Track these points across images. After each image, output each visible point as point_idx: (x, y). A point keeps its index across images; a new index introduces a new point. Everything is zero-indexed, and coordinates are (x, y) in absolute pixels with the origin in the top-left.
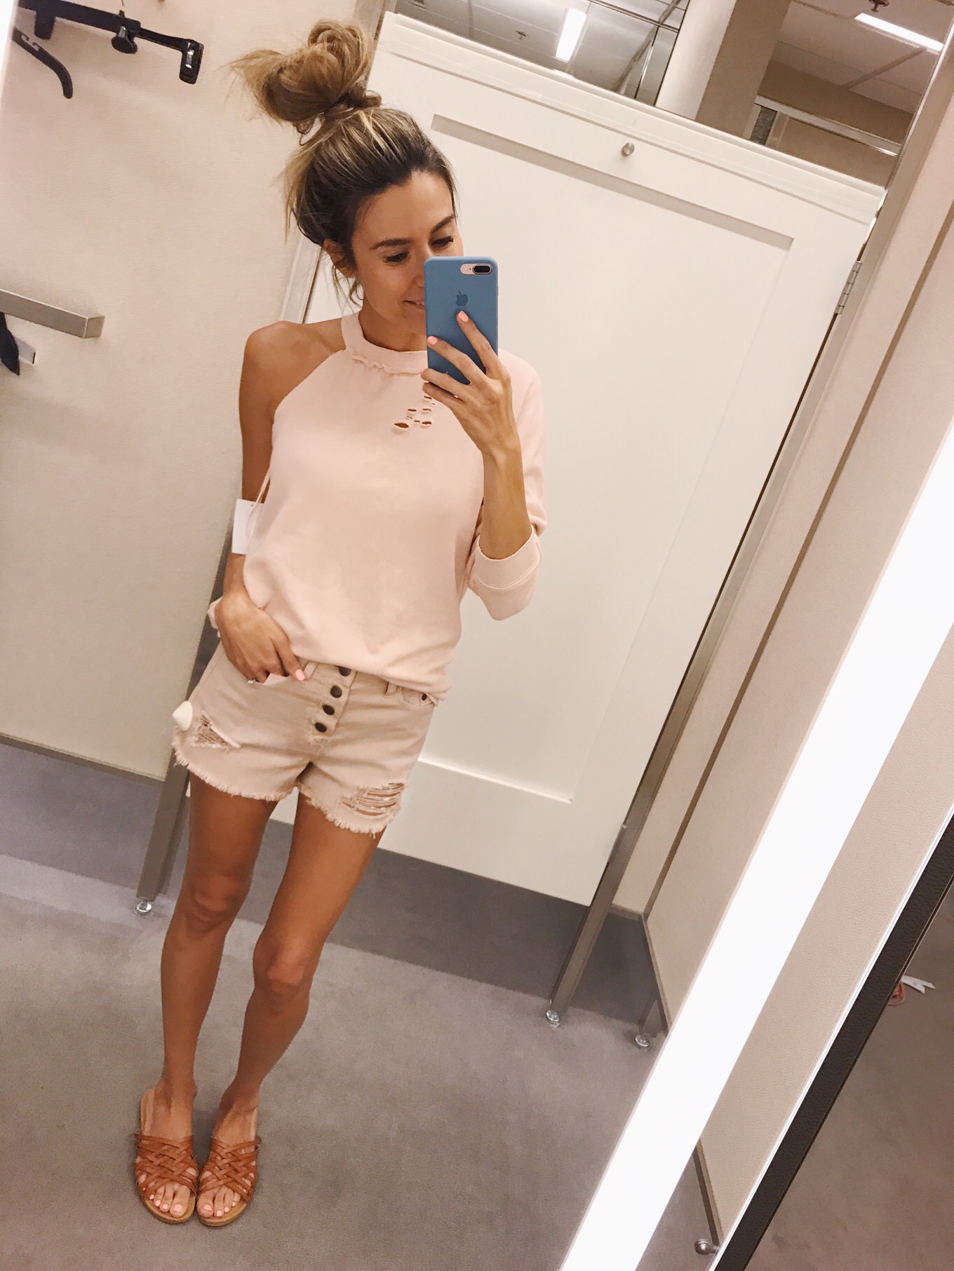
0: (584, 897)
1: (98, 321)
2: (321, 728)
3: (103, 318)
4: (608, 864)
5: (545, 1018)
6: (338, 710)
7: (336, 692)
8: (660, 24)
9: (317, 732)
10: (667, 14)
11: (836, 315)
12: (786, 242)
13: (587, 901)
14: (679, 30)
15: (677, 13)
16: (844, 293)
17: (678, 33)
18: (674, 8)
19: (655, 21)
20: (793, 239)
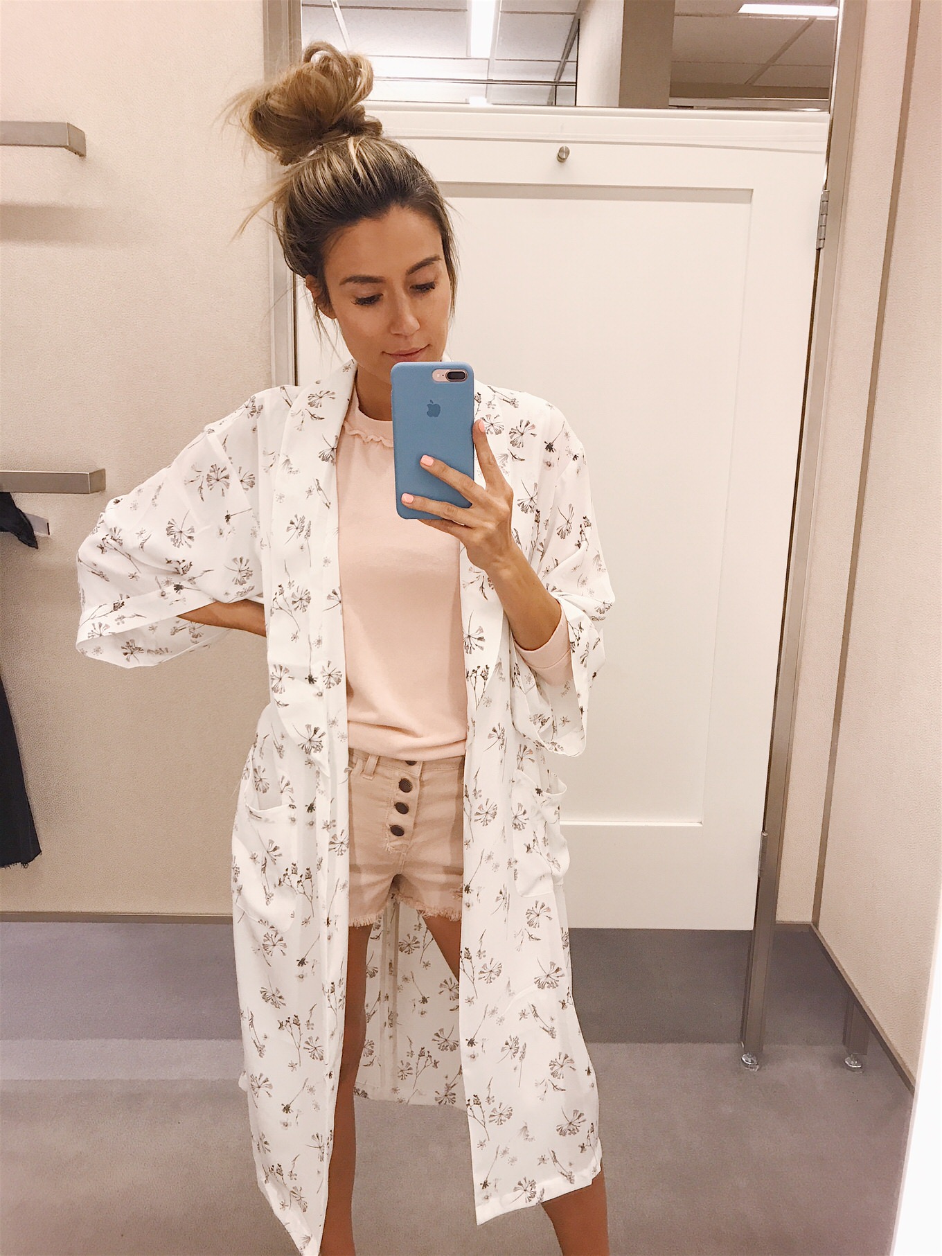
0: (745, 922)
1: (100, 475)
2: (397, 831)
3: (104, 470)
4: (759, 878)
5: (742, 1066)
6: (413, 807)
7: (405, 785)
8: (556, 83)
9: (395, 837)
10: (561, 71)
11: (819, 250)
12: (745, 195)
13: (749, 926)
14: (576, 83)
15: (570, 66)
16: (820, 226)
17: (576, 86)
18: (565, 63)
19: (552, 82)
20: (752, 190)
